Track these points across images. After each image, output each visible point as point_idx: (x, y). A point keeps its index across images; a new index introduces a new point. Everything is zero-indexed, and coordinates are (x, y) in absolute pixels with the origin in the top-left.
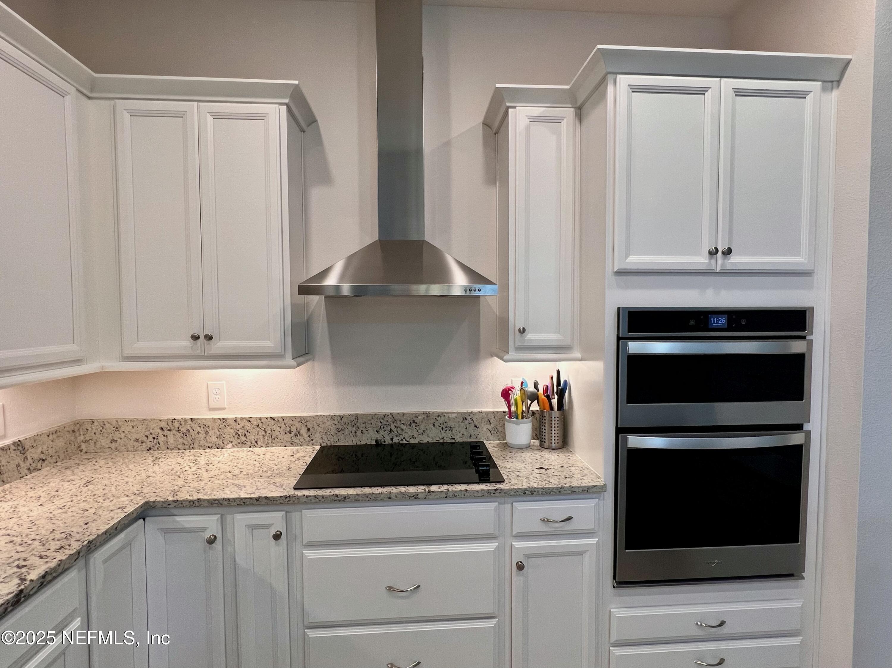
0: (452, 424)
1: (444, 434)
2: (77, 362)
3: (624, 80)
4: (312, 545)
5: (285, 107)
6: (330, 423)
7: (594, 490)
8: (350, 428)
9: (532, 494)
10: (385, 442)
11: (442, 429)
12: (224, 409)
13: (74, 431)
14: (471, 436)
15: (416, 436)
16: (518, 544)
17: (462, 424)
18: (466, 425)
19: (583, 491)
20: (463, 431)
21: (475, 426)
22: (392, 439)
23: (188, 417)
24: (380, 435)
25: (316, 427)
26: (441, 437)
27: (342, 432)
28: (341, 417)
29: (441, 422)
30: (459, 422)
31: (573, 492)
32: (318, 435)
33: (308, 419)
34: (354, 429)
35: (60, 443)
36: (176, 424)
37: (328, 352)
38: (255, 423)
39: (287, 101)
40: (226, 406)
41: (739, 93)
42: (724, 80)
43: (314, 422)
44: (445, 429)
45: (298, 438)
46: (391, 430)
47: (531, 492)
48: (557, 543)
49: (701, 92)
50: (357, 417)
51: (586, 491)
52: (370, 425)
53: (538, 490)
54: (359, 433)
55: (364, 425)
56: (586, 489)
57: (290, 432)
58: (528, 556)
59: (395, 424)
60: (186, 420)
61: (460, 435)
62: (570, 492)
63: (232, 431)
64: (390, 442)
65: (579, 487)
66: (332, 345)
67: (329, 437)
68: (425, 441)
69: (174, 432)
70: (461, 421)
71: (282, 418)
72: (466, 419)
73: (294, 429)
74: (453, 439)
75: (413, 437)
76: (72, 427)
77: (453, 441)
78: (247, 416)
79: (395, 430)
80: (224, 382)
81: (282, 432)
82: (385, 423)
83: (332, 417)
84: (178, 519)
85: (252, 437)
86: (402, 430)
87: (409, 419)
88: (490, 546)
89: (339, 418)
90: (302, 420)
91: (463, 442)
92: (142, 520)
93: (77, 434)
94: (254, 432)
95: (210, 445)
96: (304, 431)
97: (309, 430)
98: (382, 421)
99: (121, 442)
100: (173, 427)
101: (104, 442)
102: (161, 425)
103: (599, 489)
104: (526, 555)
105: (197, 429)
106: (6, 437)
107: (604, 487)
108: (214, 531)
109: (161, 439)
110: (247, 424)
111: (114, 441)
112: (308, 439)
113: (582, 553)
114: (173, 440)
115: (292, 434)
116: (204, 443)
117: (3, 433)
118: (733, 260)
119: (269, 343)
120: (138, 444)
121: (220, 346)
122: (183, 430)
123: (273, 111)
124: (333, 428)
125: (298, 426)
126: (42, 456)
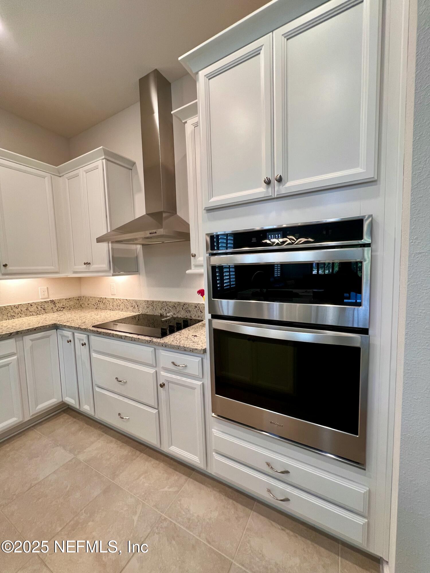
0: (190, 309)
1: (187, 314)
4: (96, 352)
5: (105, 160)
6: (144, 303)
7: (196, 351)
8: (151, 306)
9: (166, 347)
10: (164, 315)
11: (186, 311)
12: (115, 295)
13: (78, 300)
14: (199, 316)
15: (176, 314)
16: (163, 373)
17: (195, 310)
18: (196, 311)
19: (190, 350)
20: (195, 313)
21: (201, 311)
22: (166, 314)
24: (162, 311)
25: (140, 305)
26: (186, 315)
27: (148, 308)
28: (148, 301)
29: (185, 307)
30: (193, 308)
31: (185, 350)
32: (140, 309)
33: (137, 301)
34: (153, 307)
35: (72, 303)
36: (102, 299)
37: (145, 272)
38: (122, 301)
39: (104, 157)
40: (115, 294)
41: (289, 36)
42: (274, 32)
43: (139, 303)
44: (187, 311)
45: (135, 309)
46: (166, 310)
47: (165, 345)
48: (180, 378)
50: (153, 302)
51: (192, 351)
52: (158, 306)
53: (168, 345)
54: (154, 309)
55: (156, 306)
56: (191, 350)
57: (132, 306)
58: (169, 382)
59: (167, 307)
60: (104, 298)
61: (194, 315)
62: (183, 349)
63: (116, 304)
64: (166, 315)
65: (188, 348)
66: (145, 267)
67: (145, 310)
68: (179, 317)
69: (101, 302)
70: (194, 308)
71: (129, 300)
72: (196, 307)
73: (133, 305)
74: (191, 317)
75: (174, 314)
76: (77, 298)
77: (191, 318)
78: (120, 298)
80: (114, 284)
81: (130, 306)
82: (163, 306)
83: (145, 301)
84: (64, 331)
85: (121, 307)
86: (170, 310)
87: (172, 304)
89: (147, 302)
90: (136, 301)
91: (195, 319)
92: (56, 330)
93: (80, 301)
94: (122, 305)
95: (111, 309)
96: (136, 306)
97: (138, 306)
98: (162, 304)
99: (90, 305)
100: (101, 300)
101: (86, 304)
102: (99, 299)
103: (202, 352)
104: (167, 381)
105: (107, 302)
106: (48, 298)
107: (205, 351)
108: (71, 338)
109: (99, 305)
110: (120, 301)
111: (88, 304)
112: (138, 310)
113: (194, 389)
114: (101, 305)
115: (133, 307)
116: (109, 308)
117: (47, 297)
118: (288, 184)
119: (105, 266)
120: (94, 306)
121: (93, 267)
122: (104, 302)
123: (100, 163)
124: (145, 306)
125: (134, 304)
126: (63, 306)
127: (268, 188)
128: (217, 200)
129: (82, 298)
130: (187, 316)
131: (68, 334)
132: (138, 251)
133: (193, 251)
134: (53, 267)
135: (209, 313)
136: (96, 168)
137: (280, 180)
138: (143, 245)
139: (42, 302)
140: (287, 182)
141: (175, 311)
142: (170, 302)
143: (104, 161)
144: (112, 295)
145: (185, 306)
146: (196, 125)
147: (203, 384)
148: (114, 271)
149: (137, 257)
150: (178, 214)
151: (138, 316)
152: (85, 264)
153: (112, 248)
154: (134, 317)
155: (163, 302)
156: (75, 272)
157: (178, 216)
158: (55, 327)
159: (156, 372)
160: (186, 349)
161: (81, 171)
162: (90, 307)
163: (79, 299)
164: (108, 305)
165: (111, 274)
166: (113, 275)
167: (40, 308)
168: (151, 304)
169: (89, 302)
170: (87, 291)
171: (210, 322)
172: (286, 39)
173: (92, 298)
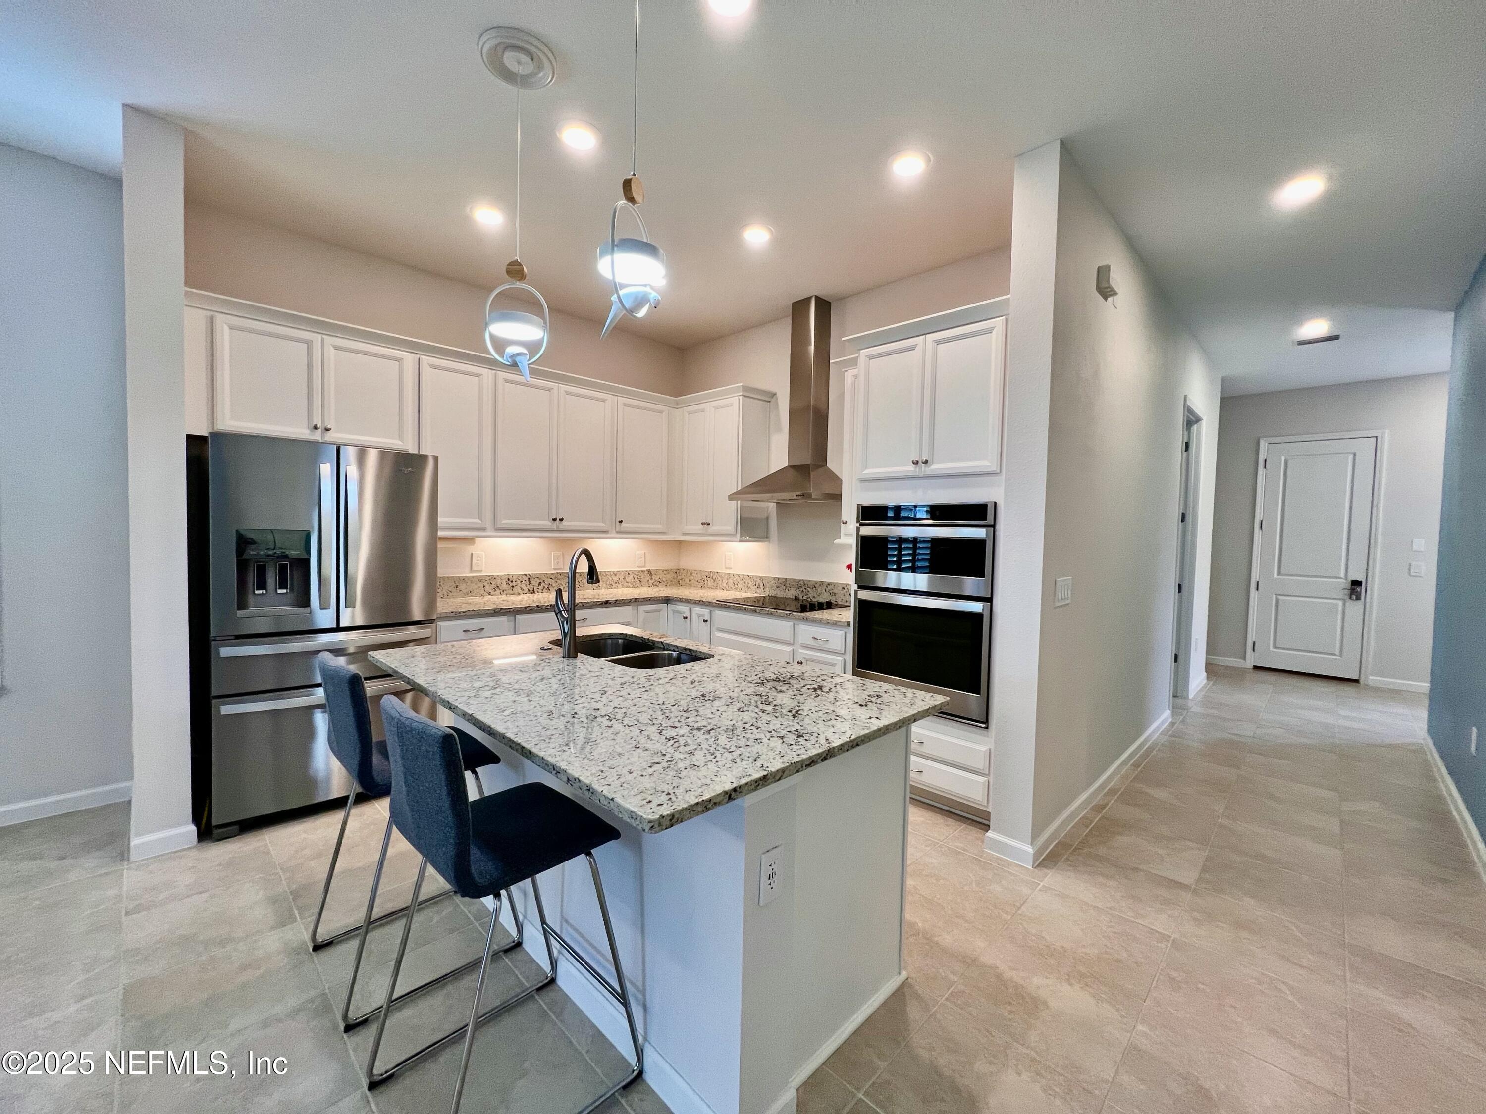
0: (835, 591)
2: (664, 533)
3: (864, 352)
4: (719, 630)
6: (773, 582)
8: (783, 586)
9: (807, 620)
10: (799, 598)
12: (731, 568)
16: (801, 650)
17: (842, 592)
19: (833, 623)
20: (842, 596)
22: (803, 597)
23: (716, 571)
24: (797, 593)
25: (767, 584)
28: (779, 579)
33: (763, 578)
35: (669, 577)
37: (776, 538)
38: (742, 577)
39: (741, 394)
41: (939, 342)
42: (928, 335)
43: (766, 581)
45: (759, 589)
46: (803, 591)
48: (820, 654)
49: (912, 348)
50: (786, 580)
51: (835, 624)
53: (810, 618)
54: (787, 590)
58: (807, 660)
59: (805, 587)
60: (714, 572)
61: (840, 599)
62: (826, 622)
63: (732, 581)
65: (831, 621)
66: (777, 533)
67: (773, 591)
68: (821, 601)
69: (711, 578)
71: (752, 576)
72: (844, 588)
73: (757, 583)
74: (836, 601)
75: (814, 597)
76: (675, 571)
78: (738, 573)
79: (804, 590)
80: (731, 553)
81: (752, 585)
82: (800, 585)
83: (774, 579)
84: (677, 606)
85: (740, 586)
87: (812, 584)
88: (788, 649)
89: (777, 580)
90: (761, 578)
92: (667, 604)
93: (678, 575)
94: (740, 582)
95: (723, 588)
96: (761, 585)
99: (693, 581)
100: (710, 575)
101: (687, 580)
102: (707, 574)
103: (846, 624)
104: (805, 658)
105: (719, 579)
106: (644, 567)
107: (848, 624)
108: (687, 614)
109: (706, 581)
110: (738, 578)
111: (690, 581)
112: (763, 590)
113: (834, 665)
114: (710, 583)
115: (756, 587)
116: (721, 586)
117: (643, 565)
118: (933, 467)
119: (730, 528)
120: (698, 583)
121: (713, 529)
122: (714, 578)
123: (736, 401)
124: (775, 585)
125: (759, 581)
126: (659, 580)
127: (916, 467)
128: (870, 472)
129: (682, 571)
130: (833, 599)
131: (684, 608)
132: (770, 509)
133: (844, 518)
134: (660, 526)
135: (856, 583)
136: (731, 405)
137: (926, 462)
138: (777, 503)
139: (639, 572)
140: (933, 464)
141: (815, 593)
142: (810, 581)
143: (741, 397)
144: (726, 568)
145: (828, 586)
146: (856, 377)
147: (845, 660)
148: (741, 536)
149: (767, 518)
150: (829, 465)
151: (762, 598)
152: (702, 524)
153: (741, 507)
154: (757, 600)
155: (800, 581)
156: (684, 534)
157: (829, 469)
158: (667, 600)
159: (793, 650)
160: (829, 622)
161: (708, 406)
162: (693, 585)
163: (677, 572)
164: (721, 582)
165: (738, 540)
166: (740, 541)
167: (636, 579)
168: (784, 583)
169: (692, 578)
170: (690, 562)
171: (856, 592)
172: (936, 344)
173: (696, 572)
